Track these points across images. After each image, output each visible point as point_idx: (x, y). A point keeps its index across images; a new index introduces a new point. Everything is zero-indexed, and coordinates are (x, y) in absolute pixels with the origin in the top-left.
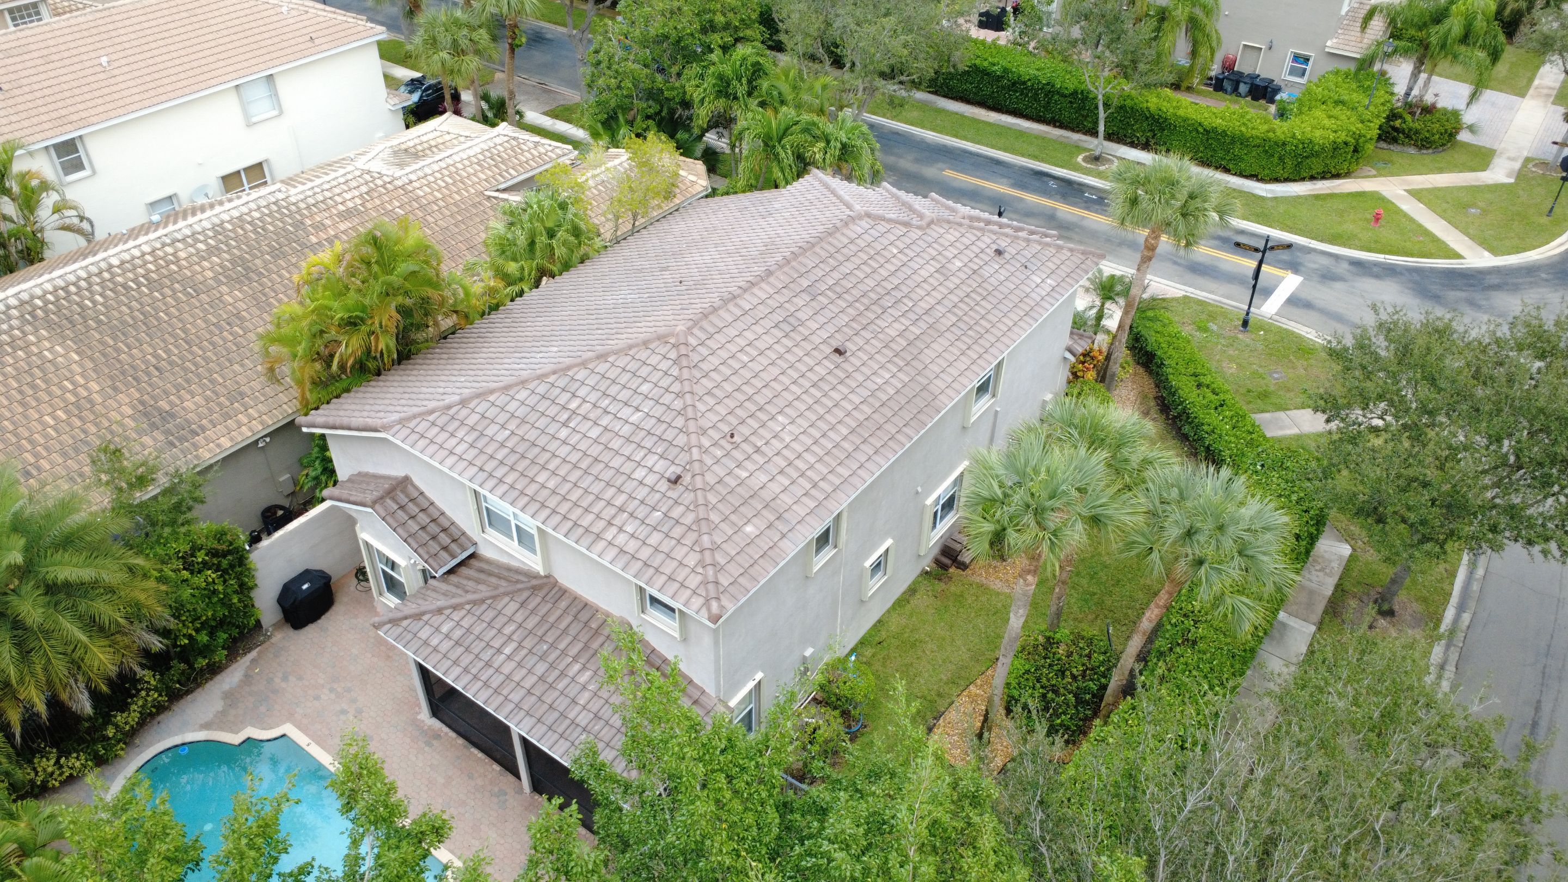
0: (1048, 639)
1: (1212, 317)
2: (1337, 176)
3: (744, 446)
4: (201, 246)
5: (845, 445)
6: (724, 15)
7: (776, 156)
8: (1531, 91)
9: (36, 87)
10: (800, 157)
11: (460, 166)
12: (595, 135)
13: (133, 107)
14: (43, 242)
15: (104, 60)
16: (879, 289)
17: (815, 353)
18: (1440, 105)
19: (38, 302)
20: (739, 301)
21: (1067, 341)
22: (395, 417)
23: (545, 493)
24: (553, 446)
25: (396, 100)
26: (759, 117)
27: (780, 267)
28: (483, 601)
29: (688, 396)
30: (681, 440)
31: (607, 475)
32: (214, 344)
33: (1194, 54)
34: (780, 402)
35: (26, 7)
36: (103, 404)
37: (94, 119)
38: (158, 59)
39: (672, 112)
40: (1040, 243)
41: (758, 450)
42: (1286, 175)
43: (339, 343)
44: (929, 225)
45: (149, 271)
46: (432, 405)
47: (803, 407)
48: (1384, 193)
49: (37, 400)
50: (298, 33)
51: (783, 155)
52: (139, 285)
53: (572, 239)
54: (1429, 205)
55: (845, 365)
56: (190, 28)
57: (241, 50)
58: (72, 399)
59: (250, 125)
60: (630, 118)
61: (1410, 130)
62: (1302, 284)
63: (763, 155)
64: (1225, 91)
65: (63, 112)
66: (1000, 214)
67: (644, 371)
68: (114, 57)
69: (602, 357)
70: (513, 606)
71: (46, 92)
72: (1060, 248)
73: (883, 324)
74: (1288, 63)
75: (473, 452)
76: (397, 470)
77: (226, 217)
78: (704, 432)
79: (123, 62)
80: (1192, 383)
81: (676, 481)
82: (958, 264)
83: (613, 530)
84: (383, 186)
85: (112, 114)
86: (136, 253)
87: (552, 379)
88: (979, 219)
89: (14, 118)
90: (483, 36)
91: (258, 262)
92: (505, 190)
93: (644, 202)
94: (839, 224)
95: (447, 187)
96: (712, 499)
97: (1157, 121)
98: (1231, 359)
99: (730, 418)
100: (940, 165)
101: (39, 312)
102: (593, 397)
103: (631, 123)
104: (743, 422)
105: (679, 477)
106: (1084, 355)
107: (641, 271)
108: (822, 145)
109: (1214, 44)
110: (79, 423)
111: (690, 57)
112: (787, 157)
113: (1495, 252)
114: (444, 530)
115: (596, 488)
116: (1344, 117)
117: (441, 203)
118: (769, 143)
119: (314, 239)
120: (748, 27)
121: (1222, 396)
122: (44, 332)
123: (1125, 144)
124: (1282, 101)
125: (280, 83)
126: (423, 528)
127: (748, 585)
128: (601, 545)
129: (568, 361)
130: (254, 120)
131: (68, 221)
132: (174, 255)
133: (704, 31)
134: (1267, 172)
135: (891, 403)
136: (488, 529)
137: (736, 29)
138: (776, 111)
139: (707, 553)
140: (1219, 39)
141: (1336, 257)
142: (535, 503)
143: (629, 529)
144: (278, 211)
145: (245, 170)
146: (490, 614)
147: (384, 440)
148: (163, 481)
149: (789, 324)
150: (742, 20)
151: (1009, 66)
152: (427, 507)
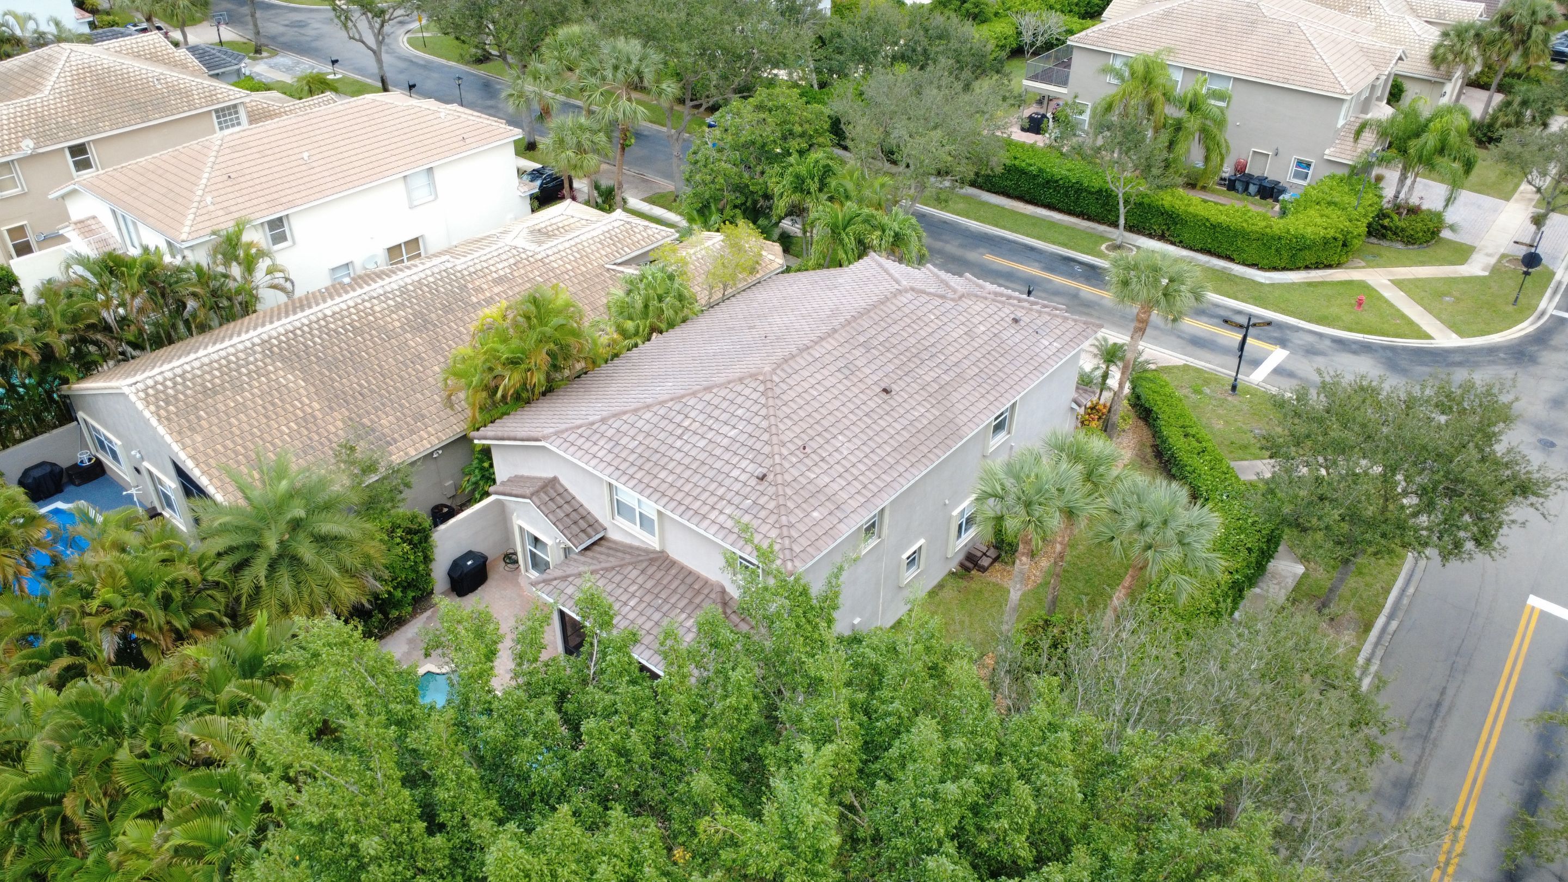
0: (1046, 621)
1: (1207, 382)
2: (1329, 266)
3: (813, 456)
4: (391, 303)
5: (888, 459)
6: (801, 125)
7: (841, 241)
8: (1516, 196)
9: (255, 175)
10: (860, 242)
11: (585, 244)
12: (691, 220)
13: (328, 192)
14: (257, 298)
15: (305, 155)
16: (919, 346)
17: (867, 391)
18: (1424, 207)
19: (275, 342)
20: (811, 351)
21: (1074, 394)
22: (552, 430)
23: (665, 486)
24: (671, 452)
25: (526, 189)
26: (828, 210)
27: (843, 327)
28: (613, 568)
29: (772, 418)
30: (767, 449)
31: (711, 474)
32: (401, 377)
33: (1207, 159)
34: (841, 426)
35: (228, 108)
36: (322, 419)
37: (299, 202)
38: (346, 155)
39: (755, 202)
40: (1049, 314)
41: (823, 459)
42: (1283, 265)
43: (503, 377)
44: (960, 298)
45: (353, 320)
46: (579, 422)
47: (857, 430)
48: (1370, 282)
49: (276, 414)
50: (452, 134)
51: (846, 240)
52: (346, 331)
53: (678, 303)
54: (1408, 293)
55: (891, 402)
56: (369, 129)
57: (408, 148)
58: (301, 414)
59: (412, 207)
60: (720, 206)
61: (1397, 227)
62: (1288, 358)
63: (830, 240)
64: (1237, 191)
65: (276, 196)
66: (1029, 293)
67: (739, 400)
68: (313, 152)
69: (708, 389)
70: (635, 573)
71: (263, 179)
72: (1066, 319)
73: (921, 372)
74: (1293, 167)
75: (610, 457)
76: (548, 474)
77: (409, 281)
78: (784, 445)
79: (320, 156)
80: (1180, 432)
81: (762, 478)
82: (982, 328)
83: (716, 513)
84: (527, 259)
85: (312, 198)
86: (344, 306)
87: (670, 404)
88: (1002, 295)
89: (240, 200)
90: (601, 138)
91: (433, 315)
92: (619, 264)
93: (734, 277)
94: (889, 295)
95: (575, 261)
96: (789, 492)
97: (1171, 216)
98: (1219, 417)
99: (803, 435)
100: (981, 250)
101: (275, 349)
102: (701, 418)
103: (721, 211)
104: (812, 439)
105: (765, 476)
106: (1092, 408)
107: (733, 329)
108: (878, 233)
109: (1224, 151)
110: (306, 432)
111: (773, 159)
112: (850, 242)
113: (1461, 334)
114: (583, 518)
115: (703, 483)
116: (1334, 216)
117: (571, 274)
118: (836, 231)
119: (474, 300)
120: (821, 135)
121: (1204, 444)
122: (279, 364)
123: (1144, 235)
124: (1284, 200)
125: (438, 174)
126: (567, 515)
127: (814, 553)
128: (707, 522)
129: (682, 392)
130: (415, 203)
131: (276, 281)
132: (371, 308)
133: (784, 138)
134: (1266, 261)
135: (925, 431)
136: (617, 516)
137: (811, 137)
138: (842, 204)
139: (785, 529)
140: (1228, 147)
141: (1321, 335)
142: (657, 493)
143: (727, 511)
144: (448, 277)
145: (406, 243)
146: (618, 578)
147: (543, 447)
148: (382, 471)
149: (849, 370)
150: (816, 131)
151: (1043, 167)
152: (570, 500)
